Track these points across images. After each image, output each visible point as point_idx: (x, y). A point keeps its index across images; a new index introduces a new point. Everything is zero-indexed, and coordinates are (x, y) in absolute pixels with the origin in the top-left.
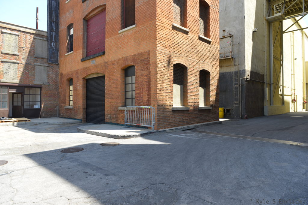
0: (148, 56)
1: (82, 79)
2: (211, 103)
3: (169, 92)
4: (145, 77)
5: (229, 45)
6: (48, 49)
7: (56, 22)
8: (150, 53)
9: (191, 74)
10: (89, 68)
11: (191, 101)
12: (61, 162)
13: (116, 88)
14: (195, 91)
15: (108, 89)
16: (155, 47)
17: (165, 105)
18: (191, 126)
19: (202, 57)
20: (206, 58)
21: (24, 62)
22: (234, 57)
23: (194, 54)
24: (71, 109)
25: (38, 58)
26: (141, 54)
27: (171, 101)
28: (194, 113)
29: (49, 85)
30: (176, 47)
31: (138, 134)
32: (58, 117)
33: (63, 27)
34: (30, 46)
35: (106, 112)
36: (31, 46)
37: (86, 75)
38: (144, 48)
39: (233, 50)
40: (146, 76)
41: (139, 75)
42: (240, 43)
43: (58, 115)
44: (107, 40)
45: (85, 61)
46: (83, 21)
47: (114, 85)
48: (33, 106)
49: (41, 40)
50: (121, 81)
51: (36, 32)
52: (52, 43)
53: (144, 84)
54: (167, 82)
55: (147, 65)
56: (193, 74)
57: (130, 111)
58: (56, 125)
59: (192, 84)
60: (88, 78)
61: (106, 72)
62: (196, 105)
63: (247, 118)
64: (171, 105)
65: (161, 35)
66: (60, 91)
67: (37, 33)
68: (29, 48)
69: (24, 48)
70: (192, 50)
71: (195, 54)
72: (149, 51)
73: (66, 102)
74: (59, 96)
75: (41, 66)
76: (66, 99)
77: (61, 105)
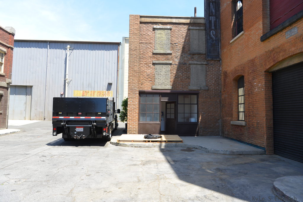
1: (264, 73)
6: (206, 40)
7: (215, 2)
21: (177, 61)
24: (242, 126)
25: (194, 54)
29: (208, 90)
32: (221, 136)
33: (225, 5)
34: (183, 40)
43: (220, 132)
48: (188, 119)
49: (197, 31)
51: (191, 21)
58: (219, 156)
60: (276, 68)
66: (223, 97)
68: (183, 43)
69: (177, 44)
73: (233, 114)
74: (222, 105)
75: (197, 65)
76: (234, 109)
77: (226, 118)
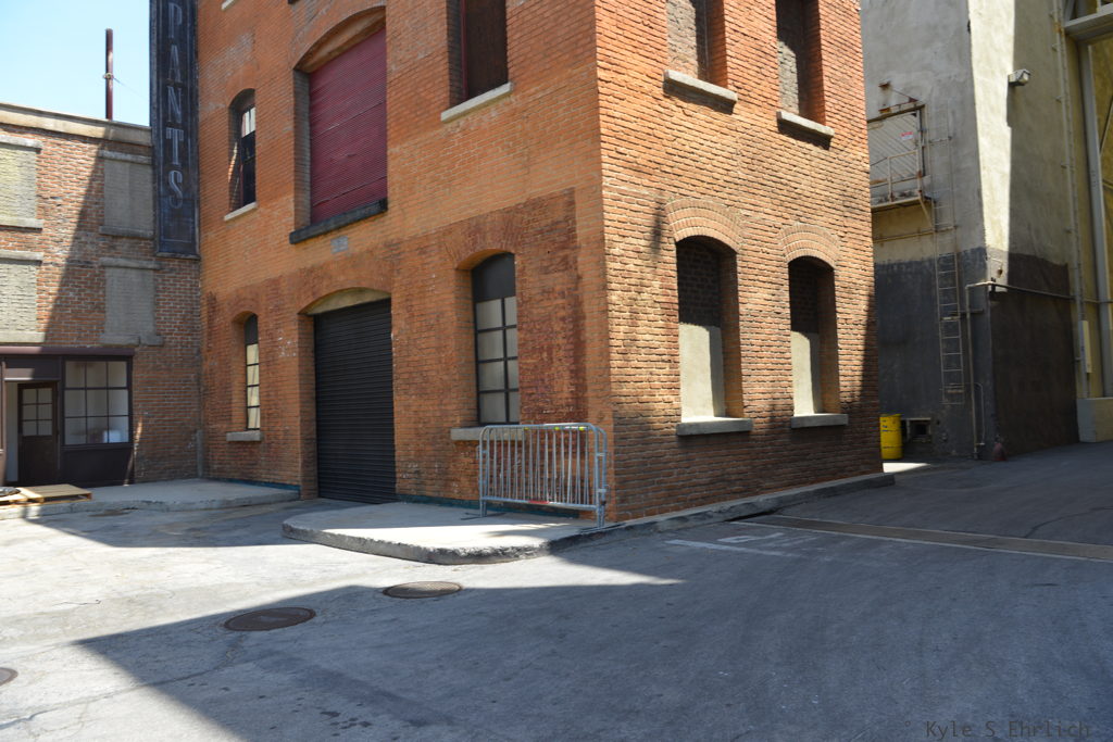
0: (568, 211)
1: (296, 317)
2: (845, 397)
3: (663, 361)
4: (560, 301)
5: (911, 146)
6: (154, 197)
7: (184, 88)
8: (576, 201)
9: (752, 277)
10: (322, 267)
11: (757, 395)
12: (227, 671)
13: (439, 349)
14: (773, 349)
15: (405, 353)
16: (595, 174)
17: (646, 413)
18: (763, 500)
19: (794, 204)
20: (815, 206)
21: (61, 254)
22: (935, 196)
23: (761, 192)
24: (253, 443)
25: (116, 237)
26: (536, 205)
27: (672, 398)
28: (771, 444)
29: (162, 346)
30: (682, 166)
31: (536, 542)
32: (202, 477)
33: (213, 106)
34: (82, 190)
35: (399, 452)
36: (89, 191)
37: (310, 300)
38: (548, 179)
39: (928, 165)
40: (564, 298)
41: (534, 292)
42: (955, 134)
43: (200, 467)
44: (392, 150)
45: (305, 240)
46: (295, 79)
47: (428, 337)
48: (100, 435)
49: (128, 165)
50: (458, 320)
51: (107, 132)
52: (172, 173)
53: (557, 328)
54: (651, 317)
55: (563, 248)
56: (761, 278)
57: (499, 446)
58: (195, 514)
59: (759, 319)
60: (320, 310)
61: (396, 285)
62: (779, 407)
63: (1003, 457)
64: (672, 412)
65: (619, 121)
66: (206, 367)
67: (110, 137)
68: (81, 199)
69: (59, 201)
70: (750, 177)
71: (766, 194)
72: (572, 192)
73: (233, 413)
74: (202, 389)
75: (129, 271)
76: (234, 401)
77: (214, 426)
